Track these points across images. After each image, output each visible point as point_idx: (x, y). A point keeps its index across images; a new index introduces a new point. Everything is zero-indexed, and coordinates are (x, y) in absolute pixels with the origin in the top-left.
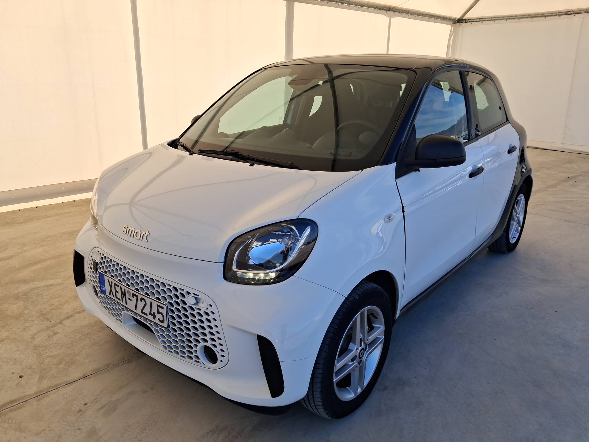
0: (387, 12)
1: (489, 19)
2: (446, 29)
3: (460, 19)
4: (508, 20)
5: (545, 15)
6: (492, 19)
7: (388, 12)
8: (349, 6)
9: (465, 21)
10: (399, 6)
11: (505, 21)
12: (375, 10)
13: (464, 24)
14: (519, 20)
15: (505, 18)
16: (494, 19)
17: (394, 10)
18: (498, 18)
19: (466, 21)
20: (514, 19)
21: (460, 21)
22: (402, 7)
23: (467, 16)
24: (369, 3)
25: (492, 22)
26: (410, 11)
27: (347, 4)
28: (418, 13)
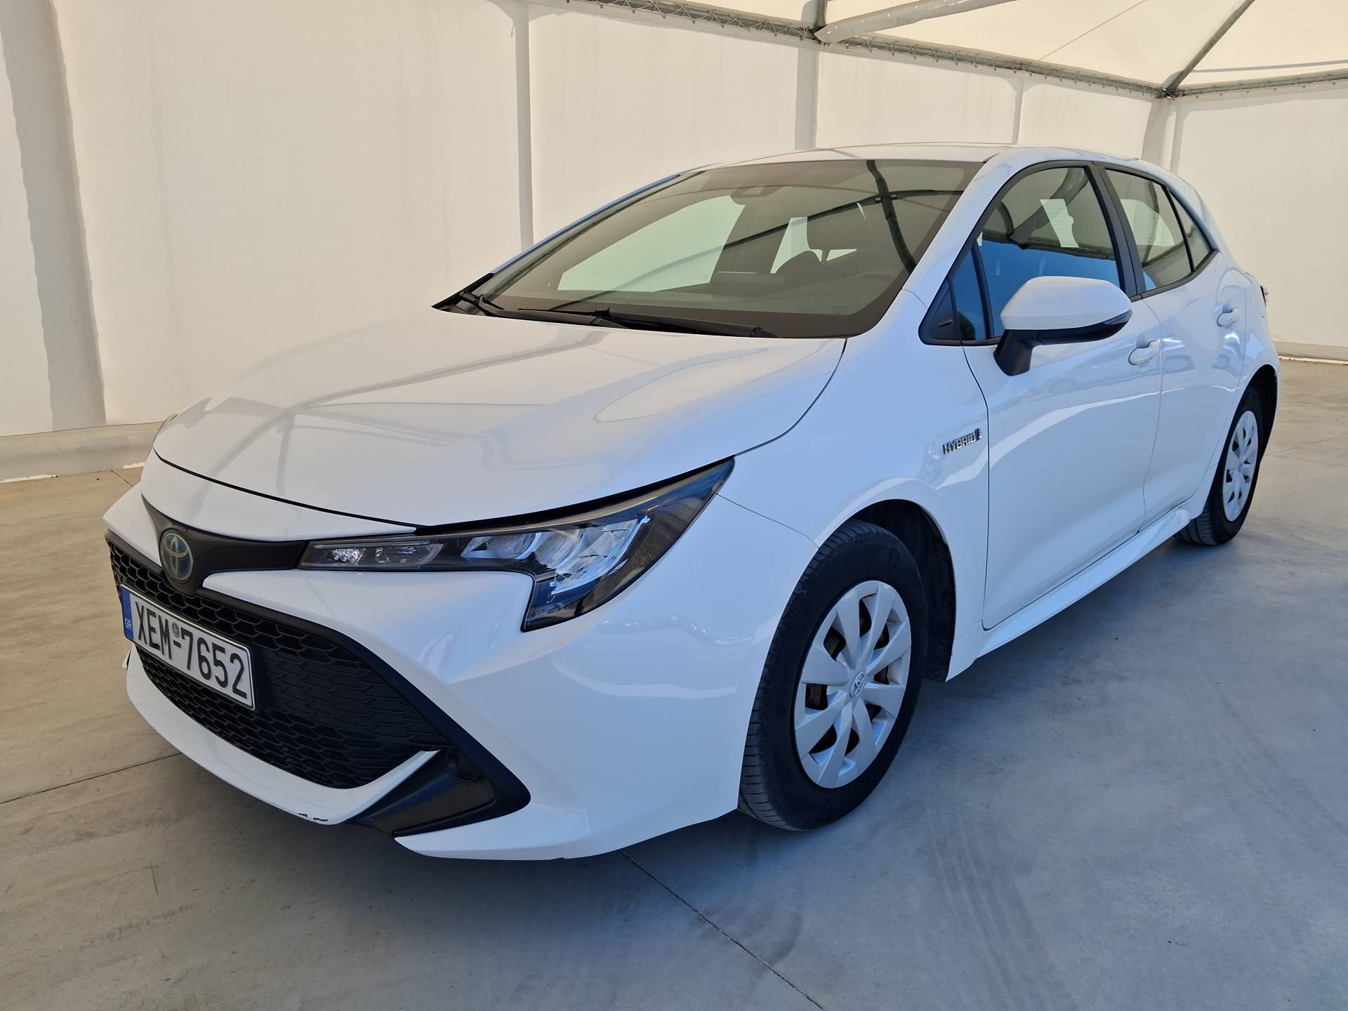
0: (1015, 72)
1: (1236, 87)
2: (1141, 107)
3: (1171, 88)
4: (1279, 89)
6: (1243, 87)
7: (1019, 72)
8: (937, 61)
9: (1182, 93)
10: (1042, 61)
11: (1271, 90)
12: (991, 69)
13: (1180, 99)
14: (1304, 87)
15: (1271, 84)
16: (1247, 86)
17: (1030, 68)
18: (1256, 85)
19: (1184, 93)
20: (1291, 84)
21: (1171, 91)
22: (1047, 61)
23: (1186, 83)
24: (978, 53)
25: (1244, 93)
26: (1066, 71)
27: (933, 56)
28: (1081, 75)
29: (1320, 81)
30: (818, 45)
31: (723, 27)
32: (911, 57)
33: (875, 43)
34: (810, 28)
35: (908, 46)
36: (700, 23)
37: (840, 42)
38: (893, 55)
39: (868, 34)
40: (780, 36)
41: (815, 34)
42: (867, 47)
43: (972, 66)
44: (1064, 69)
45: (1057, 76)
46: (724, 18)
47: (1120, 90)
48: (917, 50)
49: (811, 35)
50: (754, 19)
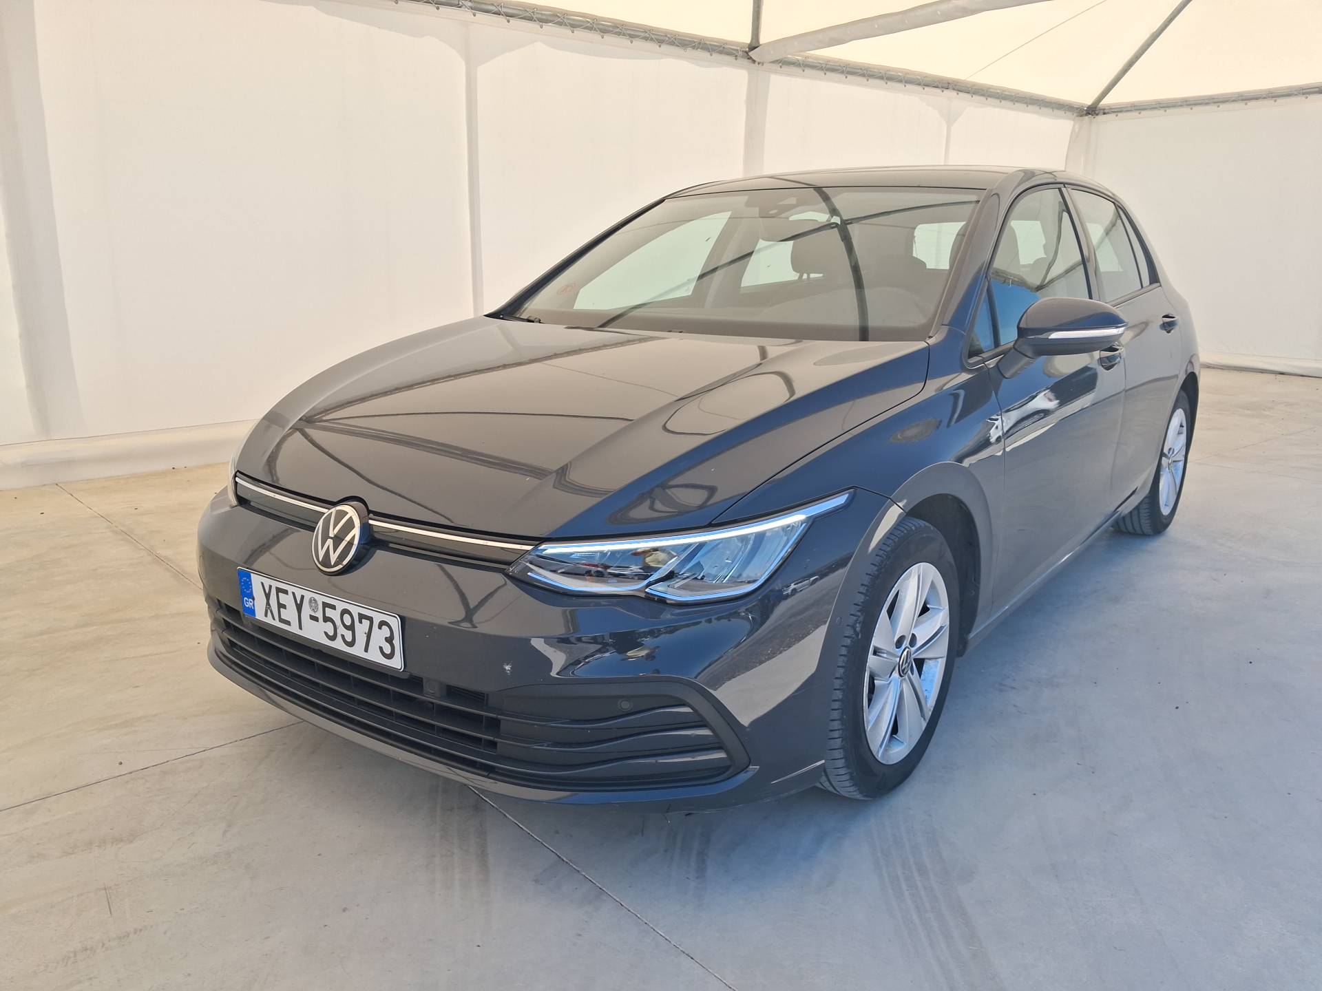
0: (943, 91)
1: (1154, 106)
2: (1065, 125)
3: (1093, 106)
4: (1196, 108)
5: (1273, 95)
6: (1161, 105)
7: (946, 91)
8: (868, 80)
9: (1101, 111)
10: (968, 80)
11: (1186, 110)
12: (919, 88)
13: (1101, 118)
14: (1218, 107)
15: (1188, 103)
16: (1165, 105)
17: (958, 88)
18: (1174, 104)
19: (1105, 111)
20: (1207, 104)
21: (1092, 111)
22: (974, 81)
23: (1106, 101)
24: (907, 72)
25: (1162, 111)
26: (989, 90)
27: (863, 75)
28: (1006, 95)
29: (1232, 101)
30: (753, 65)
31: (660, 46)
32: (842, 77)
33: (808, 63)
34: (744, 50)
35: (840, 66)
36: (638, 43)
37: (773, 62)
38: (825, 74)
39: (802, 53)
40: (716, 56)
41: (750, 54)
42: (800, 66)
43: (901, 86)
44: (989, 88)
45: (983, 95)
46: (662, 38)
47: (1044, 110)
48: (848, 69)
49: (746, 55)
50: (690, 39)
